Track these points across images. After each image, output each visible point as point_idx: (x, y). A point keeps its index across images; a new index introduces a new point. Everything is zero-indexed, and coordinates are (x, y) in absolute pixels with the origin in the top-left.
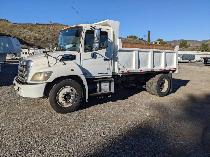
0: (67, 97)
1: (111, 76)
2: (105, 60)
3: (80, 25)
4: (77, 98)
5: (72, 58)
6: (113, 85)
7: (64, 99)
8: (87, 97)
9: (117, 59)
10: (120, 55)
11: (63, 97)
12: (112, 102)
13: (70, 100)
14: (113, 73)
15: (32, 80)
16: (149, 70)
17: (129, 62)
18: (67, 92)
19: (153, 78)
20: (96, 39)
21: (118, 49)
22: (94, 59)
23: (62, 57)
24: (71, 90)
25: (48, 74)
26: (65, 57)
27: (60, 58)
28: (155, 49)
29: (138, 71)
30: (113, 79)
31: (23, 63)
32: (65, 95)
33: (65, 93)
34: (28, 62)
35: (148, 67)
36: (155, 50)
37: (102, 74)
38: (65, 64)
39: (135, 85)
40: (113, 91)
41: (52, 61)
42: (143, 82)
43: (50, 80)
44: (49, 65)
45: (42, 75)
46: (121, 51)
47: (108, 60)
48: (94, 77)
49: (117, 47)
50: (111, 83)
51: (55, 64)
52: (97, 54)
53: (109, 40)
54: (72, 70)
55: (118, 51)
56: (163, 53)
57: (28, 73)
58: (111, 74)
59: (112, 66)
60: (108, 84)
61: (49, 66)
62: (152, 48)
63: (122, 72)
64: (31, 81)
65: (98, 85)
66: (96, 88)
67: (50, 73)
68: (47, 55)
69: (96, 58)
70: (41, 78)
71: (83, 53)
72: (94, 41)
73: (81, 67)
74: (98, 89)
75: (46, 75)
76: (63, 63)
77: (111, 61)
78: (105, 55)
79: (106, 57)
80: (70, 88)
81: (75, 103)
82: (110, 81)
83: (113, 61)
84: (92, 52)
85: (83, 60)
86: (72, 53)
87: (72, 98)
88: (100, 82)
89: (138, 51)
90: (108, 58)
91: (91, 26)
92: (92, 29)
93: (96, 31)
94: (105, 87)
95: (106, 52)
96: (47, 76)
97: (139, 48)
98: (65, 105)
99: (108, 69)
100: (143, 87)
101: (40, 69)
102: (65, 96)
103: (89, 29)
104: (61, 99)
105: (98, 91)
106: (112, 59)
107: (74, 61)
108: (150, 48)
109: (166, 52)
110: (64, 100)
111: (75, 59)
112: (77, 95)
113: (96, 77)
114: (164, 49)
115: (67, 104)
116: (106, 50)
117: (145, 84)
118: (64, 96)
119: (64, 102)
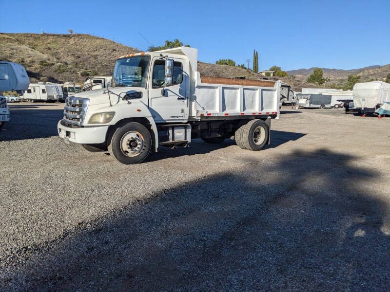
0: (132, 144)
1: (187, 121)
2: (179, 99)
3: (146, 54)
4: (145, 146)
5: (138, 95)
6: (189, 131)
7: (129, 146)
8: (157, 146)
9: (195, 97)
10: (198, 93)
11: (127, 144)
12: (188, 156)
13: (136, 149)
14: (190, 117)
15: (90, 122)
16: (238, 113)
17: (211, 103)
18: (132, 138)
19: (244, 126)
20: (167, 72)
21: (196, 86)
22: (165, 98)
23: (125, 94)
24: (137, 135)
25: (110, 115)
26: (129, 95)
27: (123, 95)
28: (247, 85)
29: (223, 114)
30: (189, 124)
31: (75, 101)
32: (131, 142)
33: (131, 140)
34: (82, 101)
35: (236, 110)
36: (245, 87)
37: (175, 117)
38: (129, 103)
39: (220, 135)
40: (189, 140)
41: (114, 98)
42: (231, 130)
43: (113, 122)
44: (111, 104)
45: (103, 116)
46: (199, 87)
47: (183, 99)
48: (165, 120)
49: (195, 82)
50: (187, 130)
51: (118, 103)
52: (168, 91)
53: (184, 73)
54: (139, 110)
55: (196, 87)
56: (258, 90)
57: (84, 113)
58: (187, 117)
59: (188, 107)
60: (183, 130)
61: (111, 106)
62: (242, 84)
63: (201, 115)
64: (88, 123)
65: (170, 131)
66: (168, 135)
67: (113, 114)
68: (109, 91)
69: (167, 96)
70: (101, 119)
71: (151, 89)
72: (166, 74)
73: (148, 107)
74: (171, 137)
75: (108, 116)
76: (127, 102)
77: (186, 100)
78: (180, 93)
79: (180, 95)
80: (136, 134)
81: (142, 152)
82: (186, 127)
83: (189, 100)
84: (162, 89)
85: (151, 99)
86: (138, 89)
87: (139, 146)
88: (173, 128)
89: (223, 87)
90: (182, 97)
91: (161, 55)
92: (162, 58)
93: (168, 61)
94: (180, 135)
95: (180, 89)
96: (110, 117)
97: (224, 83)
98: (131, 154)
99: (183, 111)
100: (232, 138)
101: (100, 109)
102: (130, 143)
103: (158, 58)
104: (125, 146)
105: (171, 141)
106: (188, 98)
107: (141, 99)
108: (239, 84)
109: (263, 90)
110: (128, 148)
111: (142, 97)
112: (145, 143)
113: (167, 122)
114: (259, 86)
115: (133, 153)
116: (180, 86)
117: (234, 135)
118: (129, 143)
119: (129, 150)
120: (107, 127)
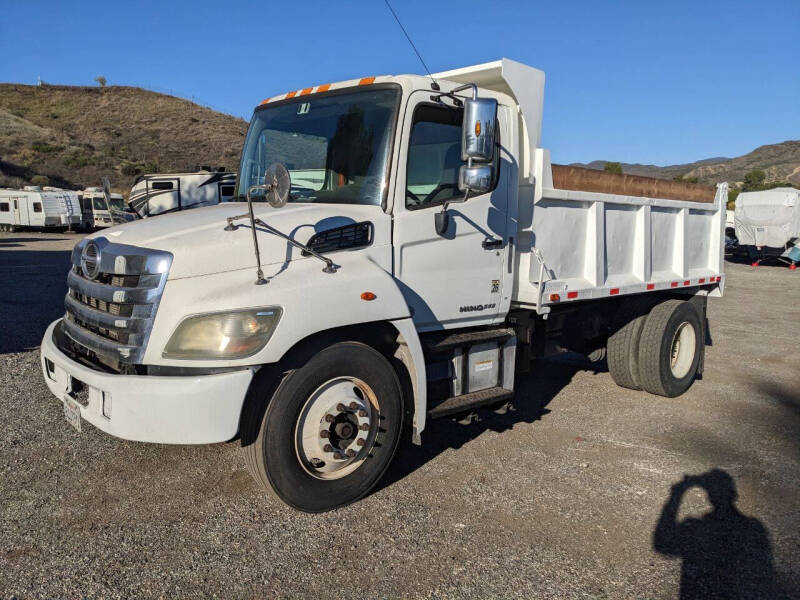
0: (340, 429)
1: (502, 320)
2: (487, 246)
4: (382, 430)
5: (356, 236)
6: (511, 354)
7: (327, 441)
8: (419, 422)
9: (532, 237)
10: (544, 223)
11: (323, 434)
13: (355, 446)
14: (514, 302)
15: (172, 350)
16: (640, 286)
18: (340, 406)
21: (537, 199)
22: (446, 242)
23: (312, 232)
24: (357, 391)
25: (260, 320)
26: (327, 232)
27: (305, 236)
28: (659, 195)
29: (604, 292)
30: (511, 331)
31: (109, 260)
32: (334, 421)
33: (336, 413)
34: (138, 258)
36: (657, 202)
37: (472, 309)
38: (332, 268)
39: (565, 350)
40: (509, 385)
41: (273, 248)
42: (597, 334)
43: (273, 351)
44: (260, 273)
45: (229, 325)
46: (547, 202)
47: (498, 244)
48: (440, 323)
49: (533, 187)
50: (505, 351)
51: (285, 267)
52: (457, 219)
53: (503, 155)
54: (369, 297)
55: (539, 204)
56: (682, 213)
57: (150, 309)
58: (504, 307)
59: (510, 271)
60: (494, 353)
61: (262, 281)
62: (649, 194)
63: (554, 297)
64: (164, 356)
65: (457, 362)
66: (450, 375)
67: (270, 317)
68: (254, 222)
69: (452, 236)
70: (222, 339)
71: (401, 214)
72: (465, 156)
73: (393, 276)
74: (457, 382)
75: (251, 327)
76: (324, 265)
77: (507, 248)
78: (490, 223)
79: (491, 233)
80: (350, 386)
81: (371, 456)
82: (501, 343)
83: (514, 247)
84: (439, 209)
85: (402, 248)
86: (357, 213)
87: (363, 434)
88: (466, 349)
89: (606, 203)
90: (497, 237)
91: (436, 87)
92: (437, 99)
94: (485, 371)
95: (490, 209)
96: (259, 333)
97: (608, 190)
98: (335, 470)
99: (496, 287)
100: (594, 356)
101: (216, 295)
102: (332, 427)
103: (426, 97)
104: (313, 443)
105: (457, 393)
106: (511, 240)
107: (368, 250)
108: (641, 194)
109: (691, 211)
110: (327, 449)
111: (370, 243)
112: (382, 418)
113: (447, 327)
114: (686, 198)
115: (340, 466)
116: (492, 200)
117: (603, 344)
118: (327, 426)
119: (329, 458)
120: (248, 375)
